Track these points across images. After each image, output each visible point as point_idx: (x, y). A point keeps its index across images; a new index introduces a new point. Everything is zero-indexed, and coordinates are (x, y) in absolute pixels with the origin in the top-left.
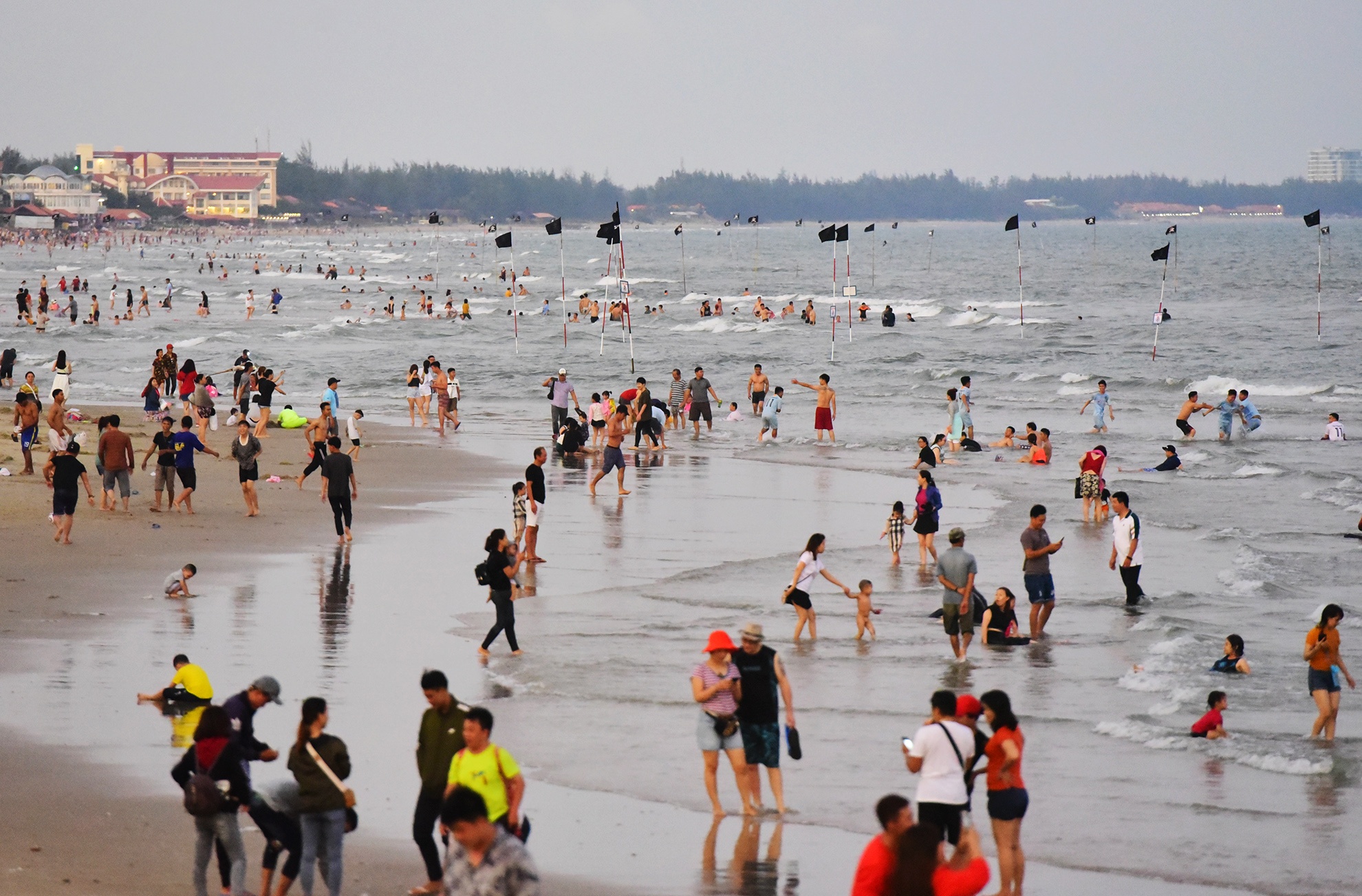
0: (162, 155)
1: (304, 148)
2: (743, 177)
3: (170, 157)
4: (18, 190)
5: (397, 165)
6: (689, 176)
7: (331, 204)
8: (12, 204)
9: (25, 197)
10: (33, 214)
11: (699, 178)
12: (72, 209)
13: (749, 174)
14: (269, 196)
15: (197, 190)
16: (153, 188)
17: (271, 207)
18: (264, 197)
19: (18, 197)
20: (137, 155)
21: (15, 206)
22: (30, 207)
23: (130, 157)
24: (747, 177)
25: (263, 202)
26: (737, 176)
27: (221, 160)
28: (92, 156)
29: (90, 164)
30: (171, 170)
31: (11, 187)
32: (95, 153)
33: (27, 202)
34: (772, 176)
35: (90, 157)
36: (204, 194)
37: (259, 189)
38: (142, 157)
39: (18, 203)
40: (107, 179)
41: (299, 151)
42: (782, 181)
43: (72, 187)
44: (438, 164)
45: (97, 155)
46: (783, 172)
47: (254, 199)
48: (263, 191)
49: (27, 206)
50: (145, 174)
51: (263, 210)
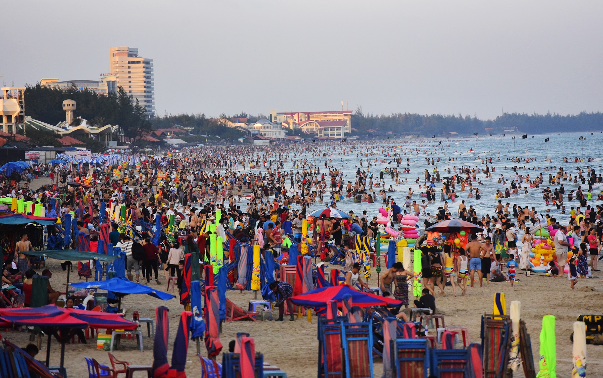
0: (305, 113)
1: (359, 109)
2: (532, 115)
3: (309, 114)
4: (254, 129)
5: (393, 114)
6: (510, 115)
7: (370, 131)
8: (251, 135)
9: (256, 132)
10: (261, 139)
11: (514, 115)
12: (274, 137)
13: (535, 114)
14: (348, 128)
15: (319, 127)
16: (302, 126)
17: (349, 133)
18: (347, 129)
19: (253, 132)
20: (295, 113)
21: (253, 136)
22: (259, 136)
23: (292, 114)
24: (534, 115)
25: (346, 131)
26: (530, 115)
27: (328, 114)
28: (276, 114)
29: (275, 118)
30: (309, 118)
31: (251, 128)
32: (277, 113)
33: (257, 134)
34: (544, 114)
35: (275, 115)
36: (322, 129)
37: (344, 126)
38: (297, 114)
39: (254, 135)
40: (283, 124)
41: (357, 109)
42: (548, 116)
43: (274, 127)
44: (409, 113)
45: (278, 114)
46: (549, 112)
47: (342, 130)
48: (346, 127)
49: (257, 136)
50: (298, 122)
51: (346, 134)
